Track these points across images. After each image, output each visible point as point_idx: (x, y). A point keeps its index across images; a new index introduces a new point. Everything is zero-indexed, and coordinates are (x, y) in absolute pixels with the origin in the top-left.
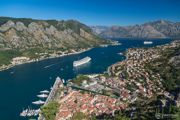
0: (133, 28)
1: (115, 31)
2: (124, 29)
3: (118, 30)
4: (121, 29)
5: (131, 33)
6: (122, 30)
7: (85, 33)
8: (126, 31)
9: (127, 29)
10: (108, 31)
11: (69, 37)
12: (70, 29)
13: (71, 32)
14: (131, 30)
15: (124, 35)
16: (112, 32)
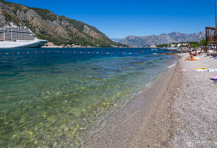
0: (150, 37)
1: (131, 41)
2: (140, 39)
3: (134, 40)
4: (137, 38)
5: (148, 42)
6: (139, 40)
7: (90, 31)
8: (143, 41)
9: (144, 39)
10: (123, 40)
11: (60, 30)
12: (65, 21)
13: (66, 24)
14: (147, 40)
15: (141, 45)
16: (128, 41)
